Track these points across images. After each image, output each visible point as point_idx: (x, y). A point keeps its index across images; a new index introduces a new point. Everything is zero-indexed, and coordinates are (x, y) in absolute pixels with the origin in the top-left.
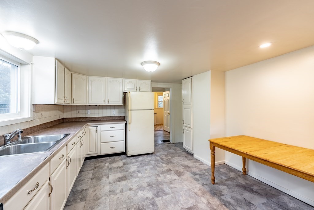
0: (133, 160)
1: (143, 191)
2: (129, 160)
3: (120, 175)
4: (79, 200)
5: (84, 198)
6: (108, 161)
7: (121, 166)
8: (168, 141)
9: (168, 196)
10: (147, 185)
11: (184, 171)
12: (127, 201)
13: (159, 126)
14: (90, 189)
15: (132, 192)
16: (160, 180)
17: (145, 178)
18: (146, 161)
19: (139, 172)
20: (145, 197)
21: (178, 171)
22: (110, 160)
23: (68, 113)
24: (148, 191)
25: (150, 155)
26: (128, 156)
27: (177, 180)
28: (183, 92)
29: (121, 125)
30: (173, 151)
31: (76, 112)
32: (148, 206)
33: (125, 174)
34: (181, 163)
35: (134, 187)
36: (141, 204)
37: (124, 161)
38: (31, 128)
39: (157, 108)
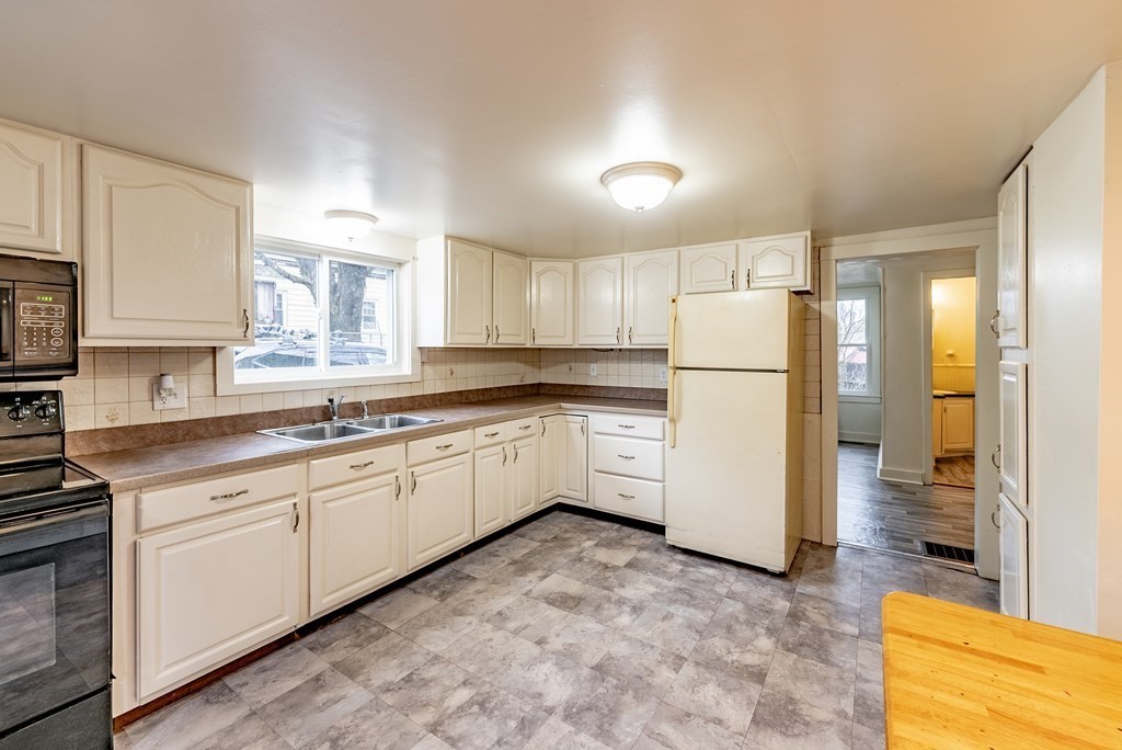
0: (675, 564)
1: (563, 669)
2: (664, 558)
3: (574, 587)
5: (449, 593)
6: (603, 535)
7: (614, 567)
9: (599, 744)
10: (594, 662)
12: (491, 664)
15: (536, 650)
16: (657, 681)
17: (624, 638)
18: (712, 591)
19: (637, 610)
20: (539, 689)
21: (791, 700)
22: (614, 534)
24: (572, 679)
26: (669, 546)
27: (720, 729)
31: (565, 367)
32: (510, 717)
33: (593, 591)
35: (556, 644)
36: (504, 695)
37: (643, 555)
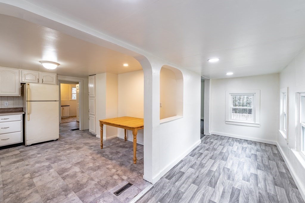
0: (33, 147)
1: (41, 163)
2: (28, 148)
3: (15, 160)
7: (17, 154)
8: (78, 129)
9: (63, 161)
11: (83, 146)
12: (23, 172)
13: (72, 118)
15: (29, 166)
16: (59, 155)
17: (45, 156)
18: (48, 146)
20: (42, 166)
21: (78, 147)
24: (45, 162)
25: (55, 141)
26: (27, 146)
27: (75, 152)
29: (17, 116)
32: (44, 169)
33: (21, 158)
35: (32, 163)
36: (37, 170)
37: (21, 150)
39: (71, 100)
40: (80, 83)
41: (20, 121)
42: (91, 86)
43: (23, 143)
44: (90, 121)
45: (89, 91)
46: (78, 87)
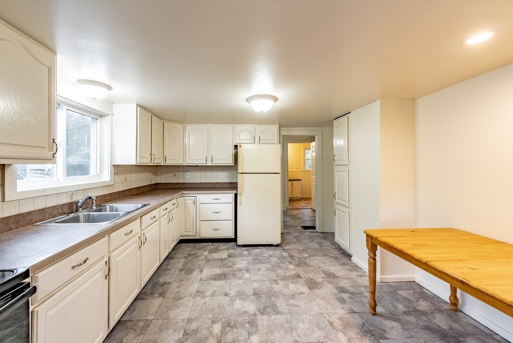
0: (245, 251)
1: (244, 300)
2: (239, 250)
3: (218, 271)
4: (157, 295)
5: (163, 293)
6: (208, 248)
7: (224, 259)
8: (314, 228)
9: (280, 316)
10: (252, 293)
11: (324, 281)
12: (216, 310)
13: (305, 202)
14: (173, 284)
15: (228, 298)
16: (276, 290)
17: (254, 281)
18: (263, 256)
19: (247, 271)
20: (243, 310)
21: (312, 280)
22: (212, 247)
23: (162, 176)
24: (251, 302)
25: (274, 248)
26: (239, 245)
27: (304, 295)
28: (334, 142)
29: (229, 197)
30: (317, 245)
31: (172, 174)
32: (243, 324)
33: (225, 270)
34: (323, 268)
35: (233, 293)
36: (234, 318)
37: (231, 251)
38: (111, 194)
39: (303, 171)
40: (316, 138)
41: (232, 204)
42: (339, 142)
43: (234, 240)
44: (337, 218)
45: (335, 153)
46: (313, 148)
